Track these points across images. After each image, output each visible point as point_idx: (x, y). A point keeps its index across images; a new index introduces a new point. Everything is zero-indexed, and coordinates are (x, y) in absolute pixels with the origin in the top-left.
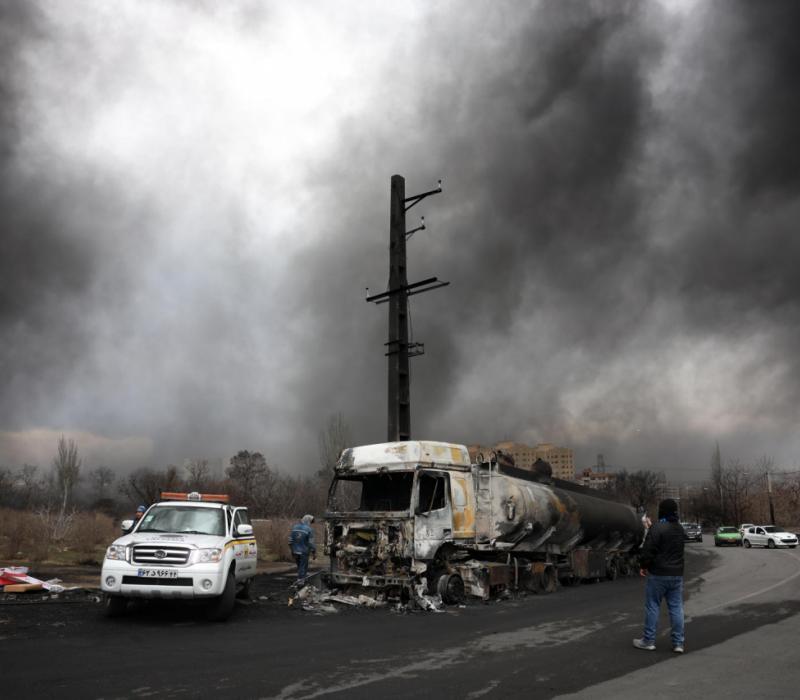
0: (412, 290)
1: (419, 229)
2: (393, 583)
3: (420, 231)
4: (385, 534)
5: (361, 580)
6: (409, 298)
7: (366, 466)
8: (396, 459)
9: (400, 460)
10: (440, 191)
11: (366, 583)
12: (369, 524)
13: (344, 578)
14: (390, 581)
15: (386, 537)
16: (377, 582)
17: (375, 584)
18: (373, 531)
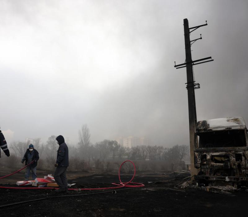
0: (194, 63)
1: (199, 39)
2: (244, 180)
3: (200, 39)
4: (234, 157)
5: (225, 178)
6: (193, 66)
7: (217, 128)
8: (235, 124)
9: (237, 125)
10: (206, 25)
11: (227, 179)
12: (224, 153)
13: (213, 178)
14: (242, 179)
15: (235, 159)
16: (234, 179)
17: (233, 180)
18: (227, 156)
